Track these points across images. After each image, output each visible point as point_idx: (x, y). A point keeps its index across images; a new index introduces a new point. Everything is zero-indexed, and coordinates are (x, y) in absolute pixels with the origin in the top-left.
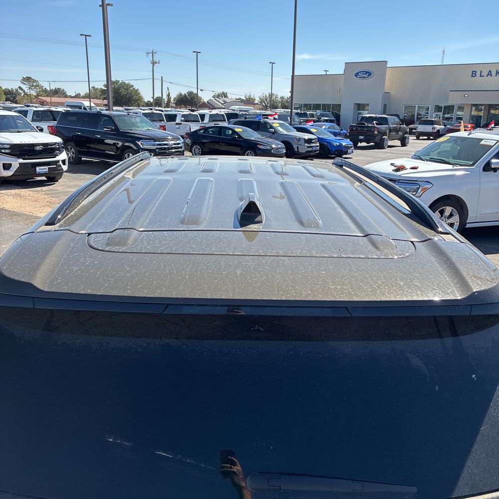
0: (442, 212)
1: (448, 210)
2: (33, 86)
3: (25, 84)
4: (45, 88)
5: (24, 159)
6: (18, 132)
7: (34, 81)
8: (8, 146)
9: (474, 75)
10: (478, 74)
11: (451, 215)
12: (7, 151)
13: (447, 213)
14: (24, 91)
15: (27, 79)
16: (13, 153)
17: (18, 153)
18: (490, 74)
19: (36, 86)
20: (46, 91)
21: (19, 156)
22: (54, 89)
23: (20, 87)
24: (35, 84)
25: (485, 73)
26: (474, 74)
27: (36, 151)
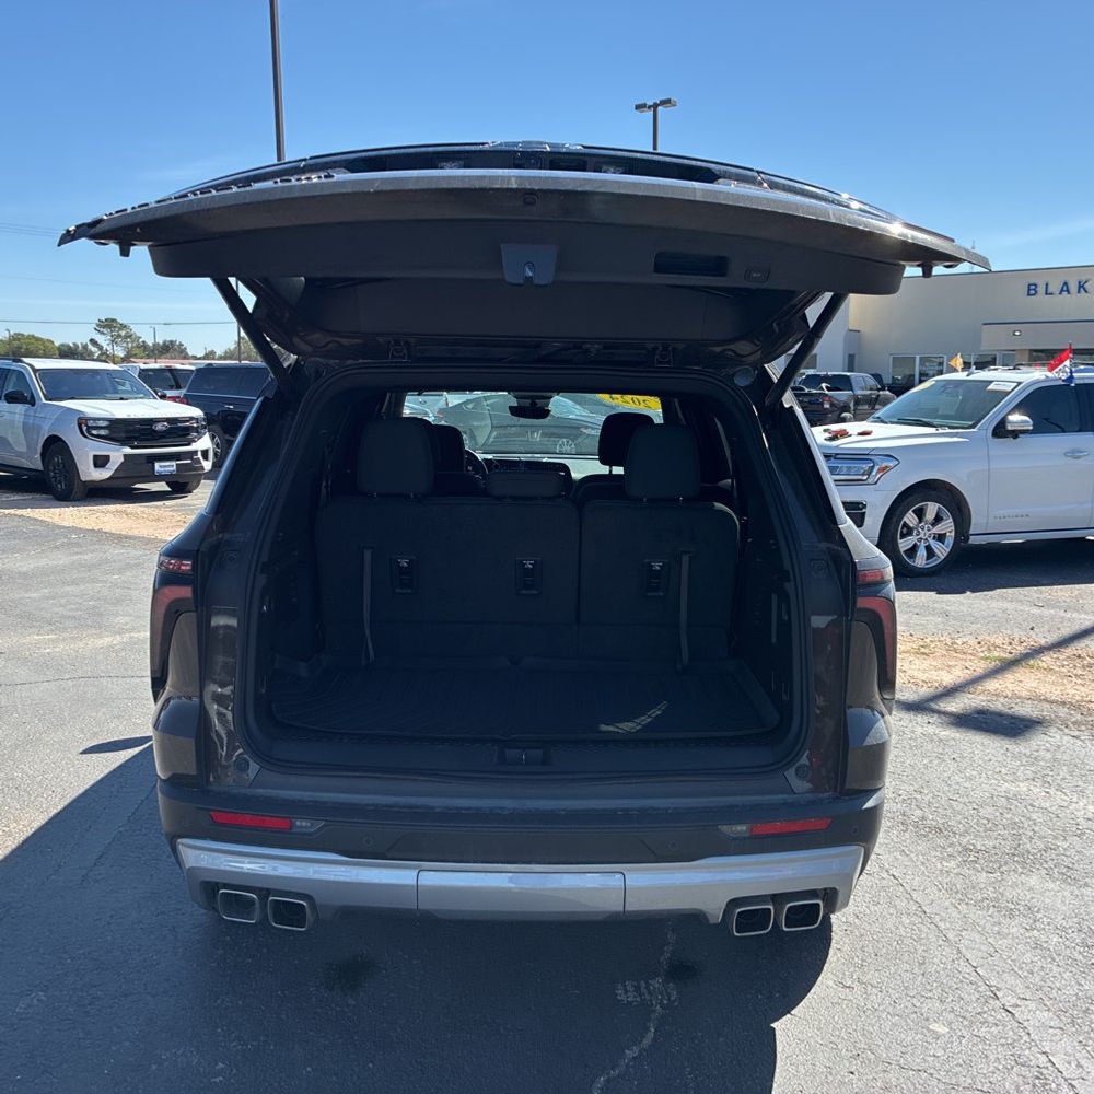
0: (920, 513)
1: (932, 509)
2: (119, 336)
3: (103, 333)
4: (144, 342)
5: (132, 447)
6: (122, 399)
7: (123, 327)
8: (105, 424)
9: (1033, 292)
10: (1041, 289)
11: (938, 519)
12: (102, 432)
13: (930, 514)
14: (101, 348)
15: (108, 325)
16: (114, 435)
17: (123, 435)
18: (1065, 288)
19: (127, 337)
20: (144, 346)
21: (124, 442)
22: (161, 342)
23: (92, 341)
24: (123, 333)
25: (1055, 287)
26: (1032, 290)
27: (155, 431)
